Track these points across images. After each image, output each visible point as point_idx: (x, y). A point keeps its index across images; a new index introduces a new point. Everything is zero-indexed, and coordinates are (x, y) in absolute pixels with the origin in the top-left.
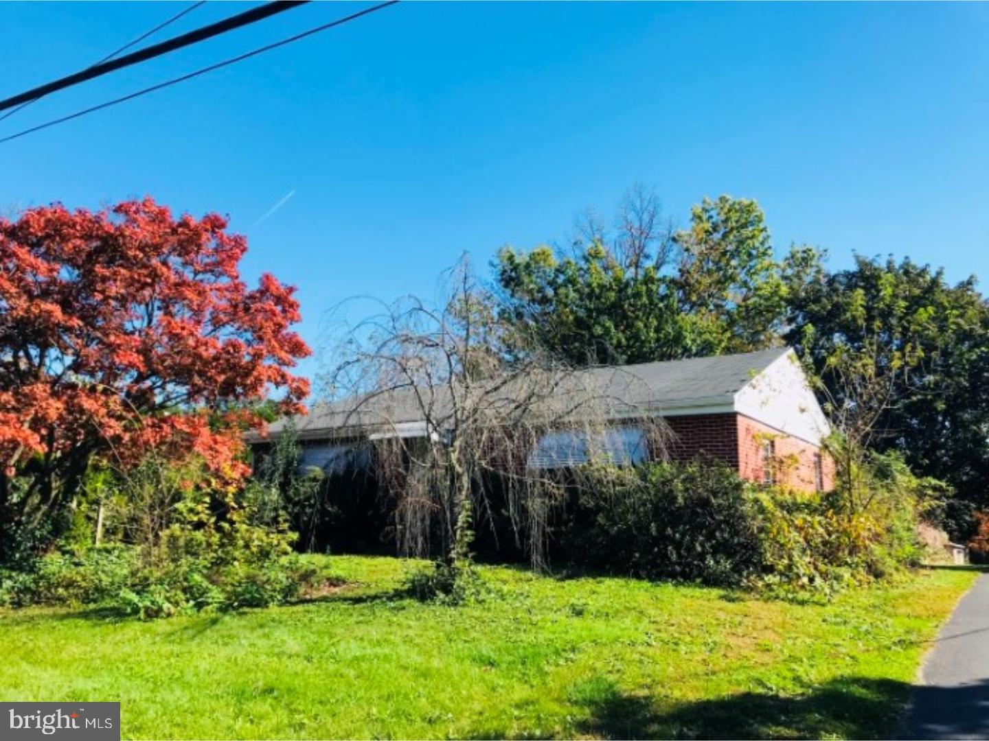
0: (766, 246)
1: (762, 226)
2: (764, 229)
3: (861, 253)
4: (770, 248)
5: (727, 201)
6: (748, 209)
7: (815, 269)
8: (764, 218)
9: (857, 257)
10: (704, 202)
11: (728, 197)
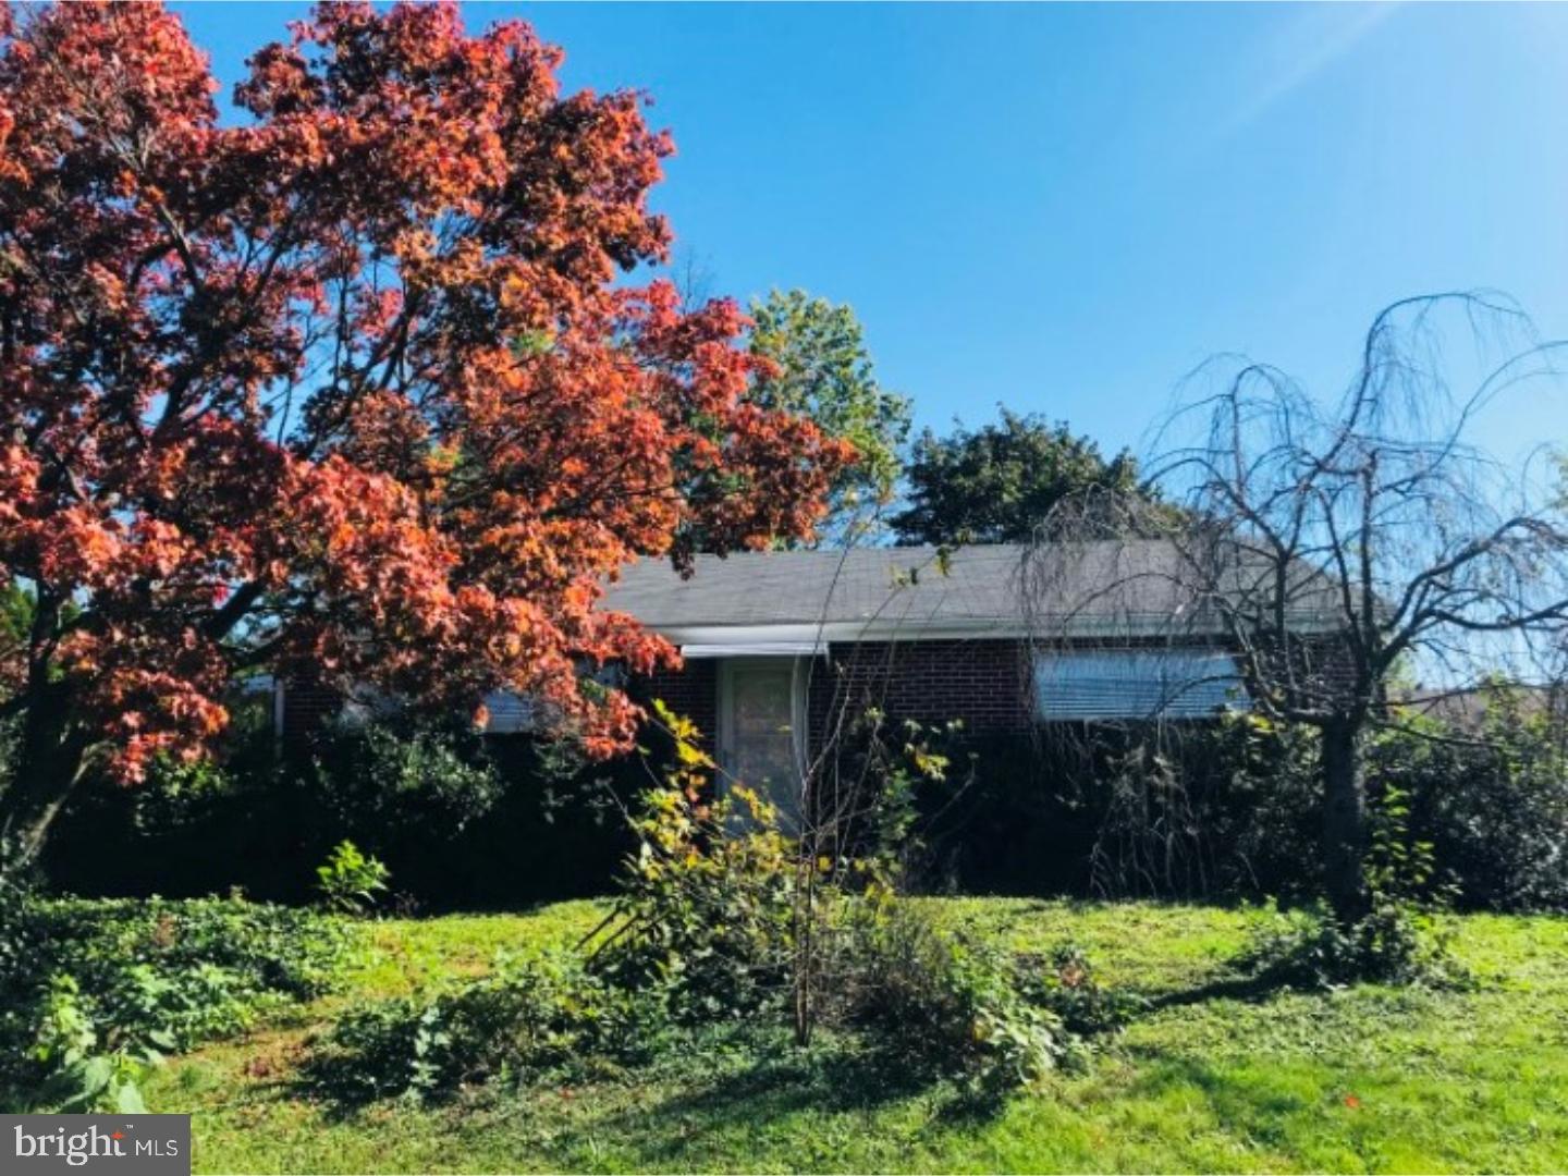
0: (867, 379)
1: (859, 347)
2: (861, 354)
3: (1010, 408)
4: (872, 383)
5: (801, 299)
6: (839, 317)
7: (900, 425)
8: (862, 335)
9: (1005, 413)
10: (773, 295)
11: (804, 293)
